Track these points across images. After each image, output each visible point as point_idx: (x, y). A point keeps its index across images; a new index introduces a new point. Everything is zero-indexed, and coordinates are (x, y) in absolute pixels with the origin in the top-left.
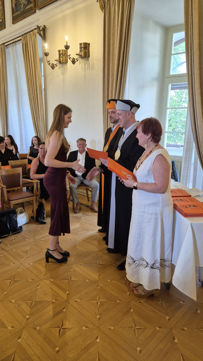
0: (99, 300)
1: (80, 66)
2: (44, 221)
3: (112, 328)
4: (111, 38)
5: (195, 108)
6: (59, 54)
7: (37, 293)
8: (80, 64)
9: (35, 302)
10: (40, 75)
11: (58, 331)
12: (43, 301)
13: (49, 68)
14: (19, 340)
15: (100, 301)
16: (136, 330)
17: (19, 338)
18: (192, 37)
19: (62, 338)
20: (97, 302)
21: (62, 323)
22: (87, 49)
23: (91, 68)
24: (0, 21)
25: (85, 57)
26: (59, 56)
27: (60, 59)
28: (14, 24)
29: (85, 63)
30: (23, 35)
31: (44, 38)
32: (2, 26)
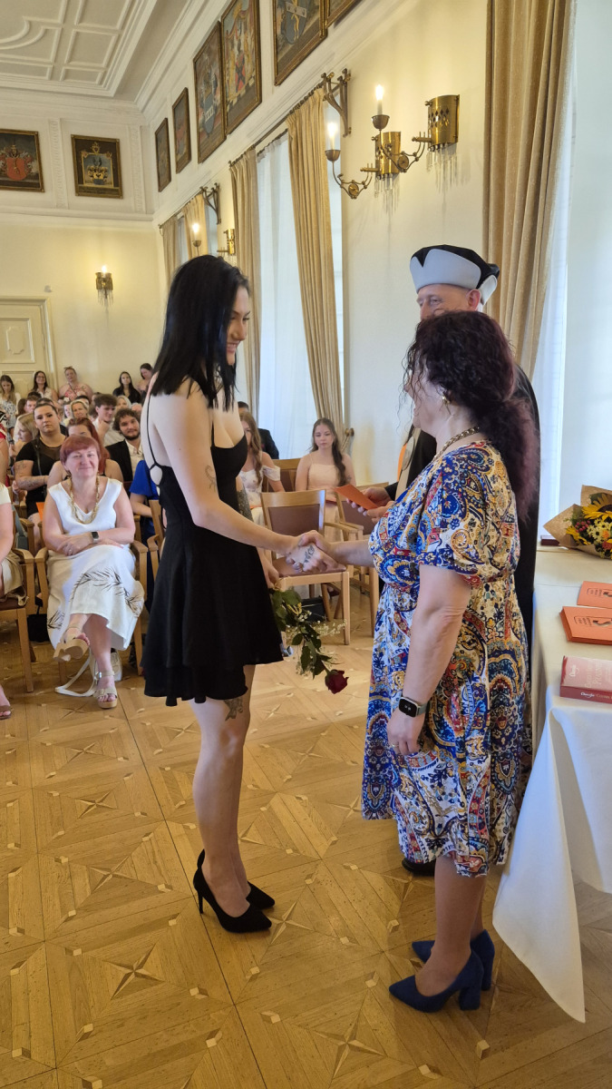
0: (287, 920)
1: (429, 176)
3: (275, 1019)
6: (376, 150)
7: (133, 854)
8: (429, 168)
9: (114, 876)
11: (122, 977)
12: (133, 881)
14: (16, 971)
16: (347, 1052)
17: (18, 965)
19: (118, 1000)
22: (448, 116)
23: (460, 177)
24: (250, 84)
25: (444, 145)
26: (376, 156)
27: (378, 163)
28: (280, 84)
29: (445, 162)
30: (291, 112)
31: (344, 110)
32: (254, 97)
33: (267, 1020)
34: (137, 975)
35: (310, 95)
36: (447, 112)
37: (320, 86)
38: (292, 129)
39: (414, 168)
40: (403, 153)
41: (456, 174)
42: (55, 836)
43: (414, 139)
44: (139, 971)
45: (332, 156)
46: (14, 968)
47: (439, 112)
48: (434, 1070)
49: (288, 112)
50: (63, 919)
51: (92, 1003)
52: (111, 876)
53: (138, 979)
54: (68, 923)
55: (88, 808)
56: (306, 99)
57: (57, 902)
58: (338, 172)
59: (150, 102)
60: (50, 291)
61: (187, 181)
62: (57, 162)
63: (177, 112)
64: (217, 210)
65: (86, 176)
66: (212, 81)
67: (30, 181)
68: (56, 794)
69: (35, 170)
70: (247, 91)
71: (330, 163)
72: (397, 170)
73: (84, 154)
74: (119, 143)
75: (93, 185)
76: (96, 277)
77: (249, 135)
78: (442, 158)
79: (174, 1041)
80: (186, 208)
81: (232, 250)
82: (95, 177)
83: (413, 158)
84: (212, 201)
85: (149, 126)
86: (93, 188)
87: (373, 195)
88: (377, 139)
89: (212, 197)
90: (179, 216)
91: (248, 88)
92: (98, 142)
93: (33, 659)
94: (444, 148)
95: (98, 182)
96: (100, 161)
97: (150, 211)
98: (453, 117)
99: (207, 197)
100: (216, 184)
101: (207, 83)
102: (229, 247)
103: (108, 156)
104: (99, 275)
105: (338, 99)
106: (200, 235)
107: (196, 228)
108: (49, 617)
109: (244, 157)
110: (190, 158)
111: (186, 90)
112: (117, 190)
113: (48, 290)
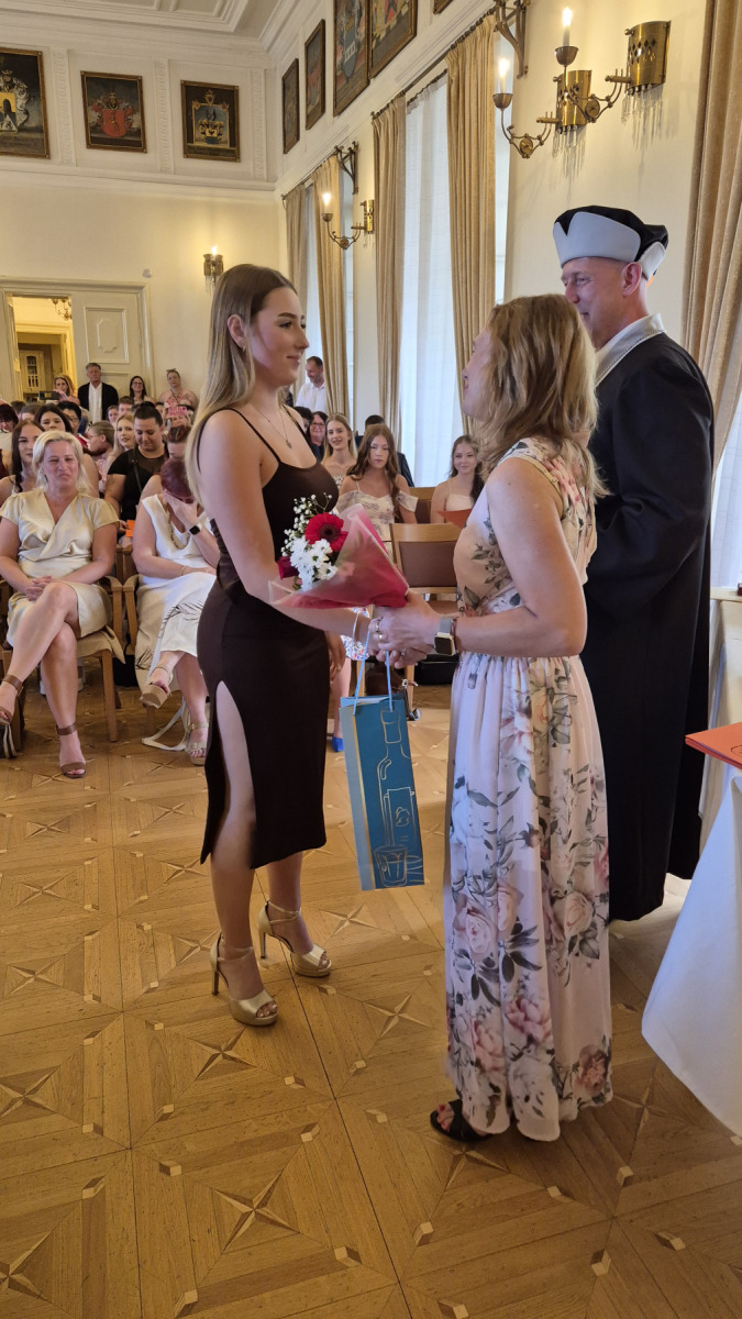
1: (625, 128)
6: (558, 94)
8: (626, 117)
22: (654, 48)
23: (664, 132)
24: (403, 13)
25: (646, 87)
26: (558, 103)
27: (559, 111)
28: (440, 12)
29: (647, 109)
30: (453, 47)
31: (520, 44)
32: (407, 29)
33: (373, 1118)
34: (225, 1057)
35: (477, 24)
36: (654, 43)
37: (491, 12)
38: (453, 67)
39: (607, 118)
40: (593, 97)
41: (660, 125)
42: (137, 901)
43: (607, 80)
44: (229, 1053)
45: (501, 102)
46: (87, 1037)
47: (643, 43)
48: (565, 1193)
49: (449, 47)
50: (144, 990)
51: (173, 1083)
52: (199, 949)
53: (226, 1062)
54: (149, 995)
55: (175, 874)
56: (473, 29)
57: (138, 972)
58: (506, 126)
59: (279, 39)
60: (149, 276)
61: (319, 139)
62: (163, 115)
63: (311, 51)
64: (354, 177)
65: (197, 133)
66: (355, 11)
67: (130, 139)
68: (139, 855)
69: (135, 126)
70: (398, 22)
71: (498, 111)
72: (583, 120)
73: (195, 105)
74: (237, 91)
75: (205, 145)
76: (204, 260)
77: (397, 79)
78: (643, 105)
79: (264, 1132)
80: (317, 173)
81: (370, 228)
82: (208, 134)
83: (606, 103)
84: (348, 165)
85: (275, 69)
86: (204, 149)
87: (550, 155)
88: (560, 80)
89: (348, 158)
90: (307, 185)
91: (400, 18)
92: (212, 89)
93: (118, 706)
94: (646, 91)
95: (211, 140)
96: (214, 114)
97: (272, 178)
98: (662, 50)
99: (343, 159)
100: (354, 143)
101: (349, 12)
102: (366, 222)
103: (224, 108)
104: (208, 257)
105: (513, 29)
106: (331, 205)
107: (327, 198)
108: (137, 657)
109: (391, 106)
110: (323, 110)
111: (323, 22)
112: (234, 151)
113: (147, 274)
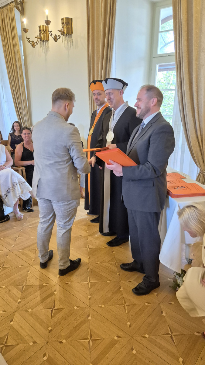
0: (89, 281)
1: (63, 44)
2: (31, 208)
3: (103, 306)
4: (95, 12)
5: (183, 88)
6: (39, 31)
7: (28, 278)
8: (62, 41)
9: (26, 286)
10: (20, 55)
11: (50, 312)
12: (34, 285)
13: (29, 46)
14: (12, 323)
15: (90, 283)
16: (126, 307)
17: (11, 321)
18: (180, 12)
19: (54, 318)
20: (88, 284)
21: (53, 304)
22: (69, 25)
27: (40, 35)
31: (23, 13)
35: (8, 4)
40: (55, 35)
43: (58, 31)
45: (25, 31)
50: (17, 303)
51: (46, 322)
53: (56, 311)
57: (11, 299)
78: (67, 39)
79: (79, 322)
83: (59, 37)
87: (39, 47)
94: (68, 35)
105: (20, 8)
